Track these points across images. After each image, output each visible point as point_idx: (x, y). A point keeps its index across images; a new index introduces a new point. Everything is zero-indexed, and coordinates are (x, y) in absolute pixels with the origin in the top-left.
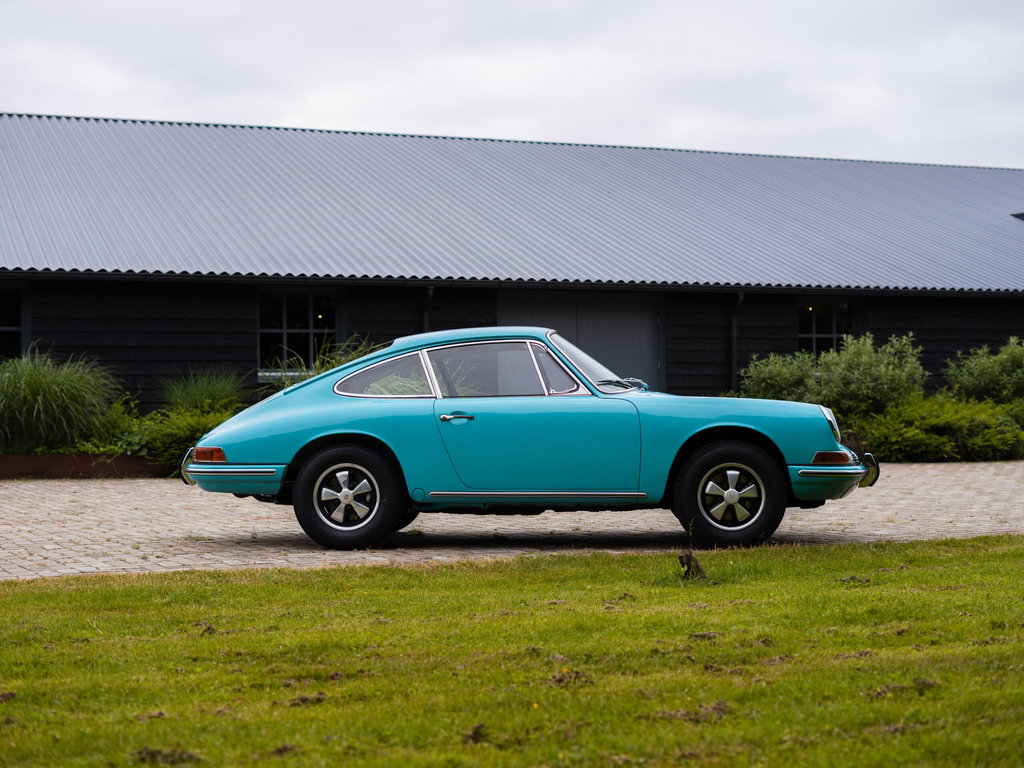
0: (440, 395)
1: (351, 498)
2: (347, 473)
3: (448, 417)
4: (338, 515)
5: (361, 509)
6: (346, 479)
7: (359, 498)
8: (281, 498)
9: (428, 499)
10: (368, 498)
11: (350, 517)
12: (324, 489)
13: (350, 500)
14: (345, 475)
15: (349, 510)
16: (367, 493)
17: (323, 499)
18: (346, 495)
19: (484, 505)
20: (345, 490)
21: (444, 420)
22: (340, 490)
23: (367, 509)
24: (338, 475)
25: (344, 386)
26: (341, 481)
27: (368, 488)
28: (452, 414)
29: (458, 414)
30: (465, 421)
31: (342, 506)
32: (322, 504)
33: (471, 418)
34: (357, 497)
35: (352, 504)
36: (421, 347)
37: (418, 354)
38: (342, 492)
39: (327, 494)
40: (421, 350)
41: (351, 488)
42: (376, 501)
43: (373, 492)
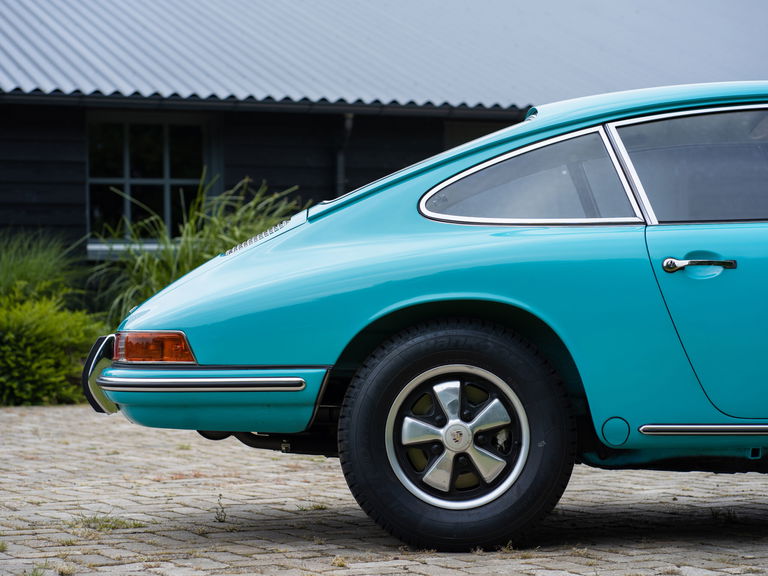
0: (653, 219)
1: (468, 438)
2: (456, 384)
3: (679, 263)
4: (439, 475)
5: (488, 465)
6: (456, 397)
7: (484, 439)
8: (312, 440)
9: (635, 439)
10: (501, 438)
11: (467, 479)
12: (408, 420)
13: (466, 445)
14: (452, 390)
15: (462, 463)
16: (497, 430)
17: (406, 440)
18: (455, 432)
19: (755, 452)
20: (454, 422)
21: (671, 269)
22: (442, 423)
23: (501, 464)
24: (438, 388)
25: (441, 202)
26: (445, 404)
27: (504, 419)
28: (686, 258)
29: (702, 259)
30: (718, 271)
31: (448, 456)
32: (403, 452)
33: (729, 265)
34: (480, 437)
35: (470, 452)
36: (604, 119)
37: (598, 132)
38: (447, 427)
39: (413, 429)
40: (603, 124)
41: (466, 419)
42: (520, 445)
43: (514, 428)
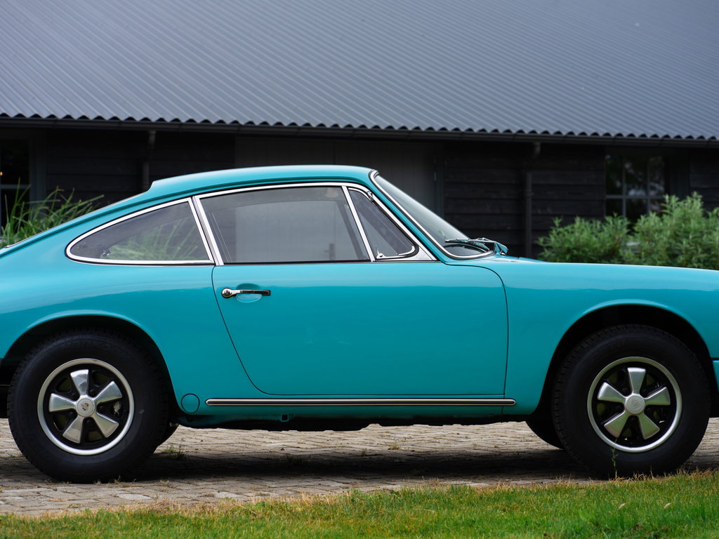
0: (220, 261)
1: (92, 408)
2: (86, 372)
3: (233, 292)
4: (73, 432)
5: (106, 425)
6: (85, 380)
7: (104, 408)
9: (204, 409)
10: (117, 408)
11: (91, 435)
12: (53, 396)
13: (91, 412)
14: (83, 376)
15: (89, 424)
16: (114, 402)
17: (52, 409)
18: (84, 403)
19: (285, 417)
20: (84, 397)
21: (228, 296)
22: (76, 397)
23: (115, 424)
24: (74, 375)
25: (82, 248)
26: (78, 384)
27: (117, 395)
28: (237, 288)
29: (248, 289)
30: (259, 296)
31: (79, 420)
32: (50, 417)
33: (266, 293)
34: (101, 407)
35: (94, 417)
36: (191, 193)
37: (188, 202)
38: (79, 400)
39: (57, 401)
40: (191, 196)
41: (92, 395)
42: (128, 412)
43: (124, 400)
